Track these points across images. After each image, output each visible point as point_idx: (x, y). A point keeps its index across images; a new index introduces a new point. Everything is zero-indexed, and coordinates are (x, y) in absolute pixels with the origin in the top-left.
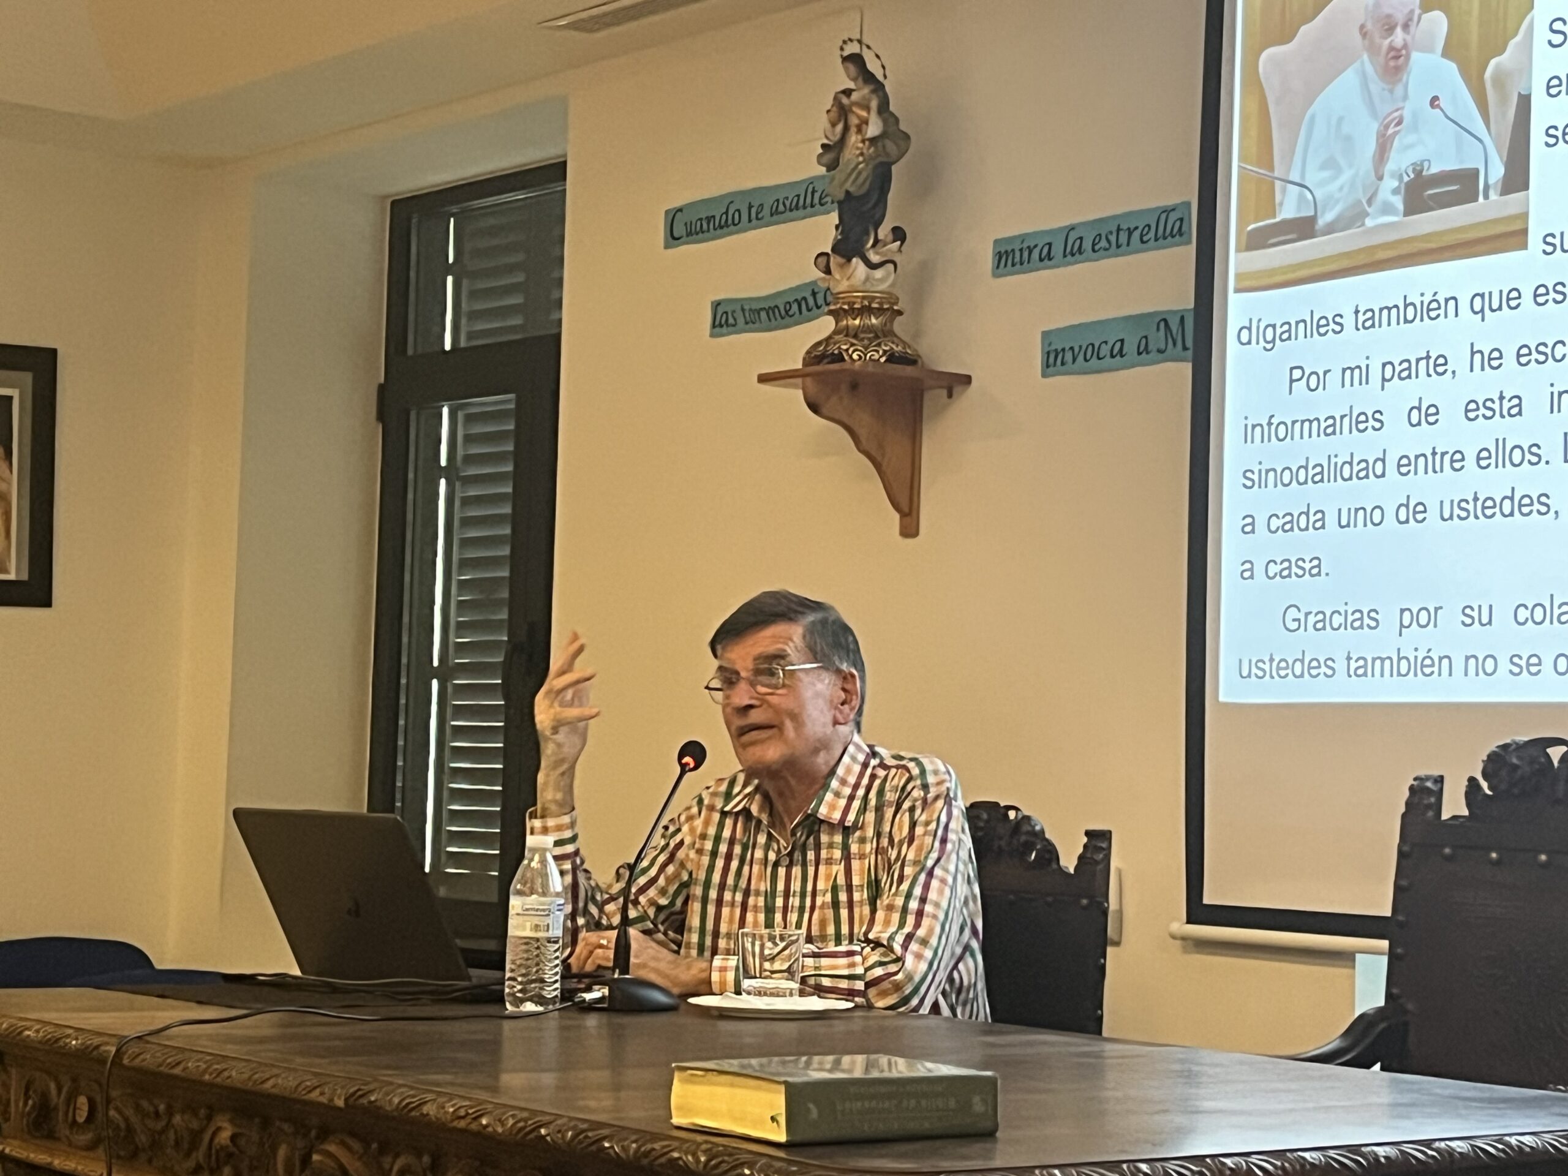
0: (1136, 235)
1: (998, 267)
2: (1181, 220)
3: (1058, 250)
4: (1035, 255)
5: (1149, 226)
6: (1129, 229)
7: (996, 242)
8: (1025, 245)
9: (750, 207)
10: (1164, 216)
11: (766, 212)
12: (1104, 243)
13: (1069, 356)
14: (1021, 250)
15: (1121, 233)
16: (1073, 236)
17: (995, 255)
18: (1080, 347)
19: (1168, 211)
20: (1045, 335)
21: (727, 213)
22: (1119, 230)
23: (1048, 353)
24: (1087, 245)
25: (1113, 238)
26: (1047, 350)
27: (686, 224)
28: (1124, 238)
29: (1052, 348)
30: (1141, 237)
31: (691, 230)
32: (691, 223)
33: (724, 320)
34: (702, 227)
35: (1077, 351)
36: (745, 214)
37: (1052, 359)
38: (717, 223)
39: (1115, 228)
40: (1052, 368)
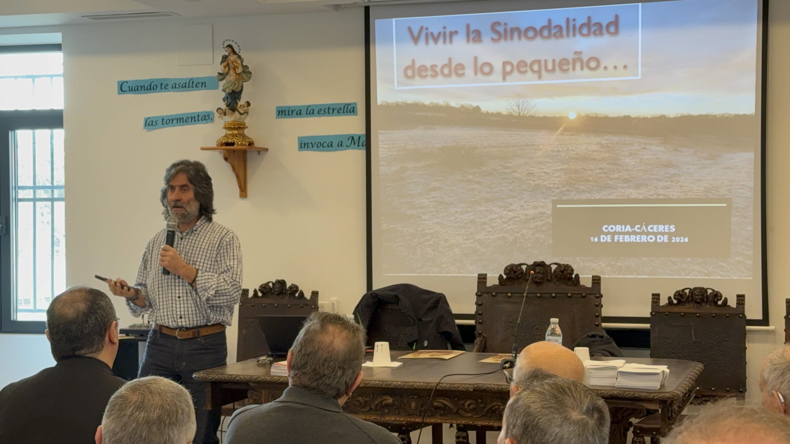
0: (336, 111)
1: (279, 115)
2: (354, 108)
3: (304, 112)
4: (295, 113)
5: (341, 109)
6: (333, 109)
7: (277, 107)
8: (290, 110)
9: (161, 84)
10: (346, 106)
11: (170, 86)
12: (323, 112)
13: (310, 145)
14: (289, 111)
15: (330, 110)
16: (310, 108)
17: (277, 111)
18: (315, 143)
19: (348, 105)
20: (299, 138)
21: (150, 85)
22: (329, 108)
23: (301, 144)
24: (316, 112)
25: (327, 111)
26: (300, 142)
27: (129, 87)
28: (331, 111)
29: (303, 142)
30: (338, 111)
31: (132, 89)
32: (132, 87)
33: (150, 124)
34: (138, 89)
35: (313, 144)
36: (159, 86)
37: (303, 145)
38: (146, 88)
39: (327, 108)
40: (303, 148)
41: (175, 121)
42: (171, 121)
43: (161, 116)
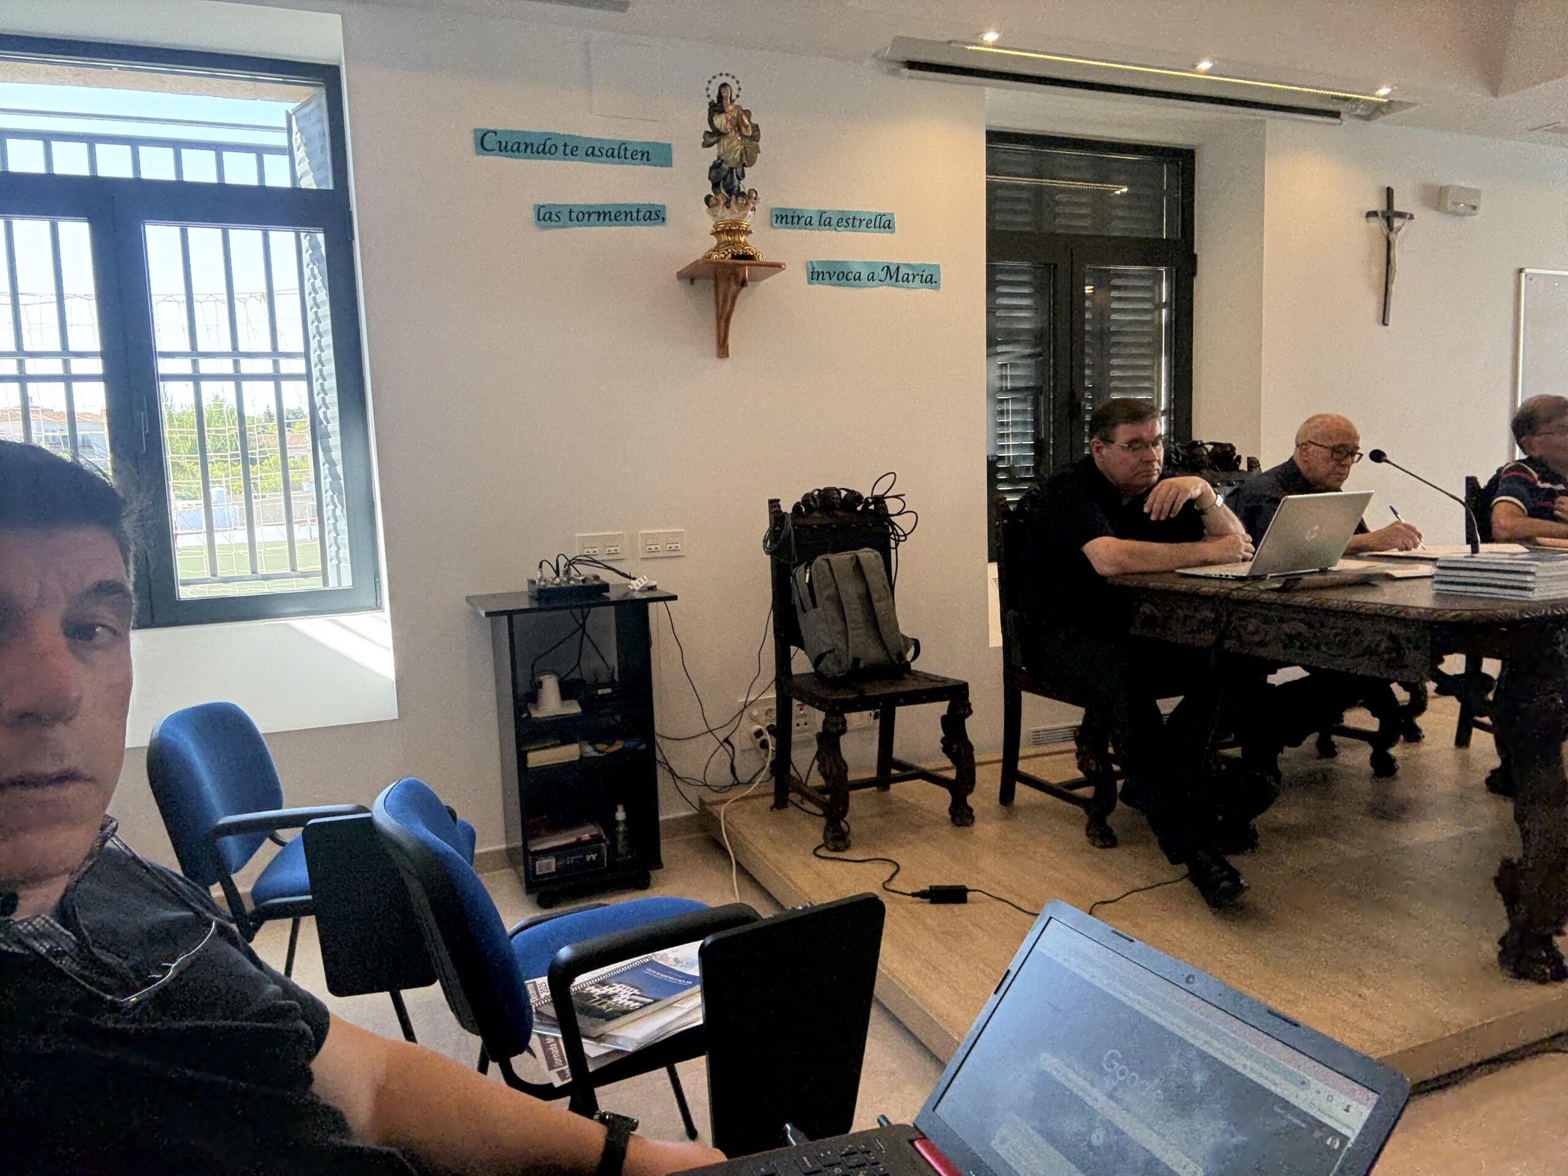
0: (864, 223)
1: (777, 222)
2: (889, 221)
3: (815, 221)
4: (802, 221)
5: (871, 221)
6: (860, 220)
7: (773, 209)
8: (795, 215)
9: (566, 146)
10: (879, 217)
11: (581, 152)
12: (844, 223)
13: (827, 276)
14: (793, 217)
15: (855, 221)
16: (825, 216)
17: (773, 216)
18: (835, 273)
19: (882, 216)
20: (809, 263)
21: (545, 145)
22: (854, 219)
23: (812, 273)
24: (834, 222)
25: (850, 222)
26: (811, 271)
27: (500, 143)
28: (857, 223)
29: (816, 270)
30: (867, 224)
31: (506, 147)
32: (507, 143)
33: (547, 216)
34: (518, 149)
35: (832, 274)
36: (561, 148)
37: (815, 276)
38: (535, 149)
39: (852, 217)
40: (815, 281)
41: (594, 217)
42: (586, 216)
43: (568, 205)
